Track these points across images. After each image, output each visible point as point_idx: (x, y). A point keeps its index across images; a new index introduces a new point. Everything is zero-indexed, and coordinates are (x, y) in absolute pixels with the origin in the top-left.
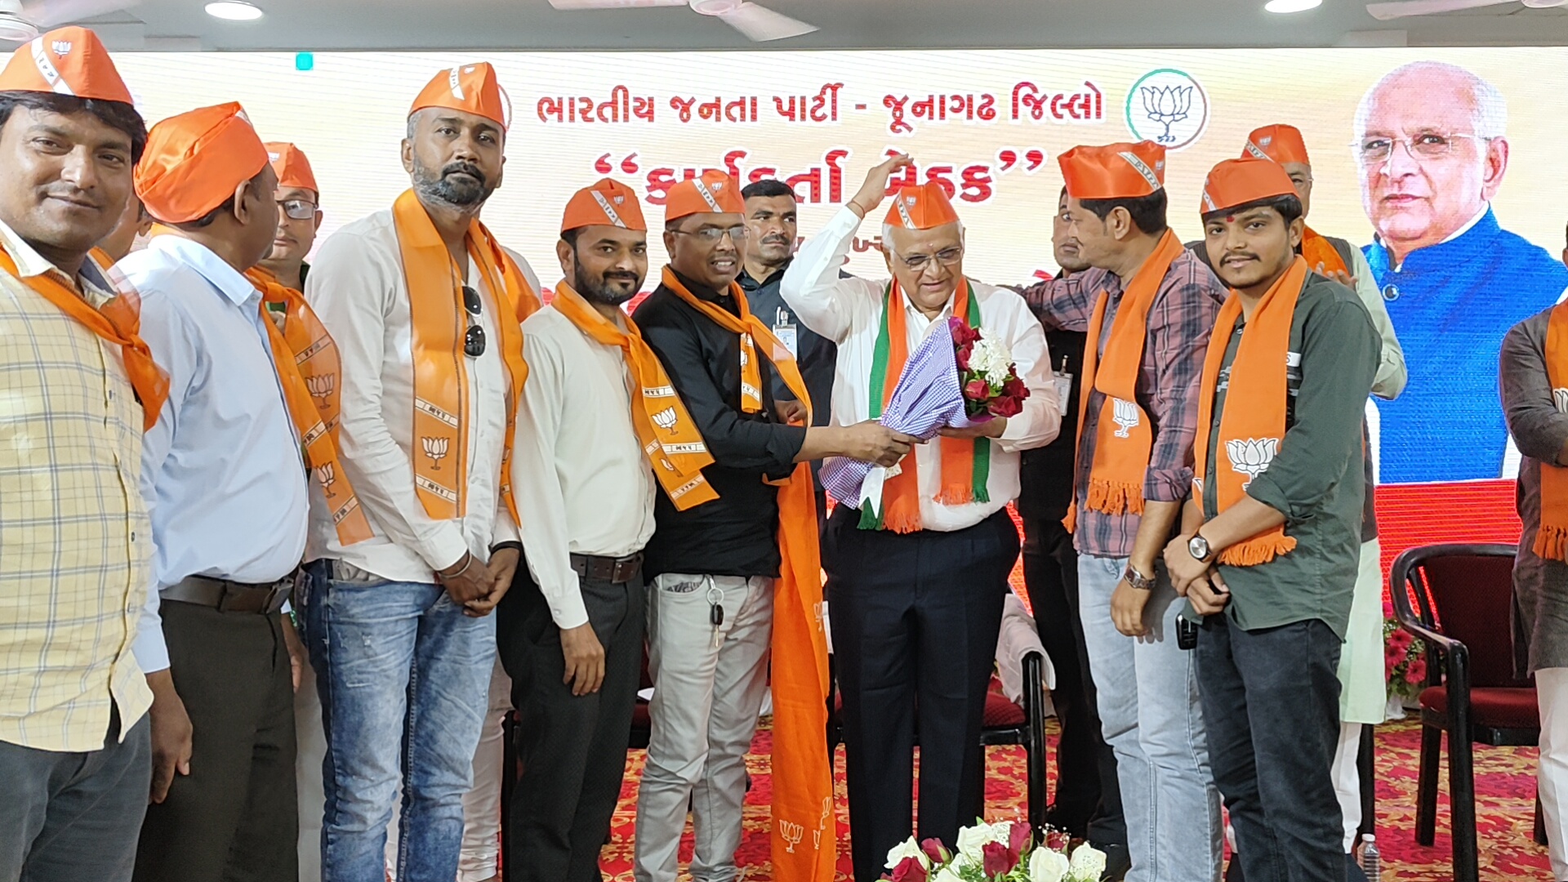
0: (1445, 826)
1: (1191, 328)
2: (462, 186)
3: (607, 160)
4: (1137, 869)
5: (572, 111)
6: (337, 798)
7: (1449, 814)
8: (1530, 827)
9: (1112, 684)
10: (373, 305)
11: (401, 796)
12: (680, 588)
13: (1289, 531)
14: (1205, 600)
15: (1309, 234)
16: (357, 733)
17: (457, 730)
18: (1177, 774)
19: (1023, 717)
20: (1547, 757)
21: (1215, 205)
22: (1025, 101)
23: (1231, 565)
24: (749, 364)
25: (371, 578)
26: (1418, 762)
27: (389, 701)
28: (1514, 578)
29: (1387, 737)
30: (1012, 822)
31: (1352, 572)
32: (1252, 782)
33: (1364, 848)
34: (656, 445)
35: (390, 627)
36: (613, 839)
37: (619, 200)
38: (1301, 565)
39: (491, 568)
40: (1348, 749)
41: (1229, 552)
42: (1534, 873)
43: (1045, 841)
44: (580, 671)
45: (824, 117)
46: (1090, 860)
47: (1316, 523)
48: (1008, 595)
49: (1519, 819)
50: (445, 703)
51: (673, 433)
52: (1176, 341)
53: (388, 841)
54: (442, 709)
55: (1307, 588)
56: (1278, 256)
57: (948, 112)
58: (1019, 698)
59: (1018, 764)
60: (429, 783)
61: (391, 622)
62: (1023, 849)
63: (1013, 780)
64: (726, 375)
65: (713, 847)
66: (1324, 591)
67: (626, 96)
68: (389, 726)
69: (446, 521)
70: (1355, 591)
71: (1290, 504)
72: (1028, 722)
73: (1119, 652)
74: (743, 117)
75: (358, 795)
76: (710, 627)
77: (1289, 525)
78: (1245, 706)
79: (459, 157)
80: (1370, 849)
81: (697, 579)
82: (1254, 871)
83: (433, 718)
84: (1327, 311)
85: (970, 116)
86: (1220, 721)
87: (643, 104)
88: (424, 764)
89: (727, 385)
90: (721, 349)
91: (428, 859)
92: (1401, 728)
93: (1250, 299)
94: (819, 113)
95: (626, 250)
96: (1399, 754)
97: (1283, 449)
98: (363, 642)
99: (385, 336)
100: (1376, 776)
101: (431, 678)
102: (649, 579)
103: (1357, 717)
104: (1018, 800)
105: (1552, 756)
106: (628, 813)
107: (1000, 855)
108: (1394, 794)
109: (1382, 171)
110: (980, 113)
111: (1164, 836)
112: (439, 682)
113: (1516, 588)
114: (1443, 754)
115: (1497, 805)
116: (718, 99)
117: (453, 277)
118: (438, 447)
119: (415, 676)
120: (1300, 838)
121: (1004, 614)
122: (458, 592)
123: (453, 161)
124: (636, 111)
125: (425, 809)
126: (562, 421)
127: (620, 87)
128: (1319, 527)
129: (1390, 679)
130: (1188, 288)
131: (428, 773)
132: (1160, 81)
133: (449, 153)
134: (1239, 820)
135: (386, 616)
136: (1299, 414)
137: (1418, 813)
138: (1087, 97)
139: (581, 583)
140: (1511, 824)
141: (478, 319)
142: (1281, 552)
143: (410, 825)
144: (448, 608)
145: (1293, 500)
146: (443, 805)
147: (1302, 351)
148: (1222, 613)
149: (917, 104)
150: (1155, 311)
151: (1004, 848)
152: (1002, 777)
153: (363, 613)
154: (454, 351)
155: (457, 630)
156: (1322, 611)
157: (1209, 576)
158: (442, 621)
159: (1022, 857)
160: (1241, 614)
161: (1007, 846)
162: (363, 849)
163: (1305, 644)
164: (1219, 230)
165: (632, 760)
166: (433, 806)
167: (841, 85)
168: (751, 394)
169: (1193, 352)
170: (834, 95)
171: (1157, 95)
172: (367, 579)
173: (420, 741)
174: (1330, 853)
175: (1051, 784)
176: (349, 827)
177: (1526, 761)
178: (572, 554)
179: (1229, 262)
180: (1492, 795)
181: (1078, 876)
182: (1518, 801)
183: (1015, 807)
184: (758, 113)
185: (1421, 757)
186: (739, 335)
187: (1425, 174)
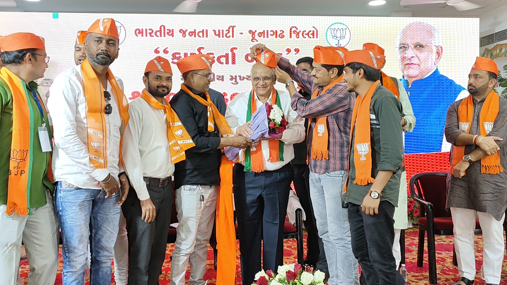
0: (426, 261)
2: (103, 60)
3: (158, 50)
4: (331, 278)
5: (146, 33)
6: (67, 261)
7: (428, 257)
8: (452, 260)
9: (321, 218)
12: (190, 190)
16: (72, 239)
17: (108, 238)
19: (296, 230)
20: (457, 238)
22: (294, 33)
24: (211, 116)
25: (74, 187)
26: (418, 241)
27: (83, 228)
29: (407, 233)
30: (295, 264)
33: (402, 269)
35: (82, 203)
36: (163, 273)
37: (162, 63)
40: (397, 238)
42: (453, 275)
43: (305, 270)
45: (230, 37)
46: (319, 275)
49: (448, 258)
50: (103, 228)
51: (181, 137)
54: (103, 231)
57: (269, 36)
58: (294, 223)
59: (293, 245)
60: (99, 255)
61: (82, 201)
62: (298, 272)
63: (292, 250)
65: (197, 274)
66: (388, 191)
67: (164, 28)
68: (83, 236)
72: (297, 231)
74: (203, 36)
75: (74, 259)
76: (200, 202)
79: (102, 50)
80: (404, 269)
81: (195, 187)
83: (100, 234)
85: (276, 37)
87: (170, 32)
88: (97, 249)
91: (100, 281)
92: (412, 230)
94: (228, 35)
95: (164, 79)
96: (411, 239)
98: (73, 208)
100: (405, 246)
101: (98, 220)
103: (399, 227)
104: (293, 256)
106: (167, 264)
107: (291, 274)
108: (410, 251)
109: (405, 55)
110: (279, 36)
111: (339, 266)
112: (101, 221)
114: (426, 238)
115: (441, 254)
116: (195, 30)
117: (101, 88)
118: (96, 145)
119: (92, 219)
120: (381, 269)
121: (289, 196)
123: (100, 51)
124: (168, 33)
125: (98, 264)
126: (141, 133)
127: (163, 25)
129: (408, 216)
131: (99, 252)
132: (336, 26)
133: (99, 48)
135: (80, 199)
137: (418, 257)
138: (313, 31)
139: (147, 186)
140: (446, 259)
141: (110, 102)
143: (94, 270)
146: (105, 263)
149: (260, 33)
152: (288, 249)
153: (72, 199)
154: (101, 113)
155: (105, 204)
156: (388, 198)
158: (100, 201)
159: (298, 275)
161: (293, 271)
165: (168, 247)
166: (101, 263)
167: (235, 26)
168: (211, 126)
170: (233, 30)
171: (335, 31)
173: (96, 242)
176: (71, 270)
177: (449, 240)
178: (144, 177)
180: (440, 251)
181: (316, 281)
182: (448, 252)
183: (293, 259)
184: (208, 35)
185: (419, 240)
186: (207, 107)
187: (417, 57)
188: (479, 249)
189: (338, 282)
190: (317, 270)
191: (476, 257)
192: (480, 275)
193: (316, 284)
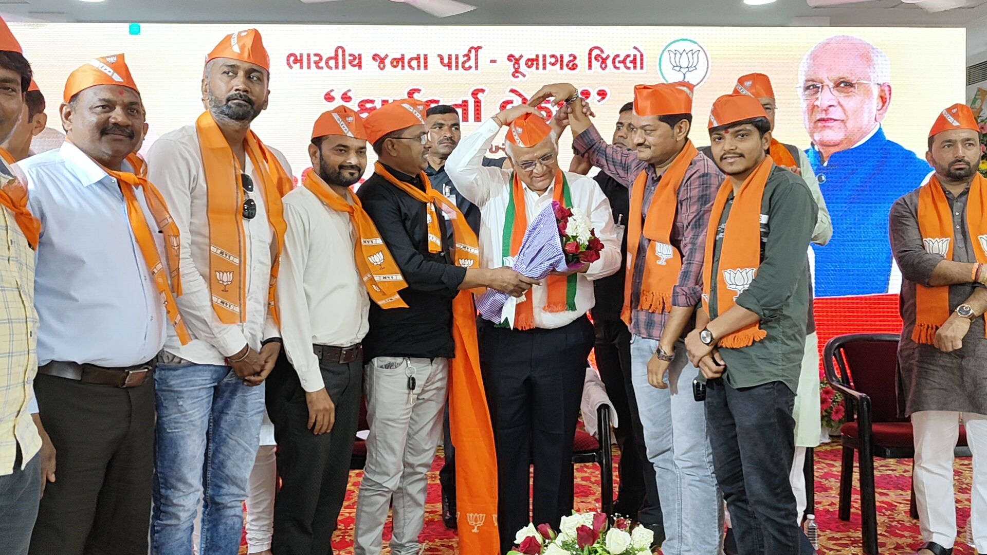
0: (857, 509)
1: (704, 199)
2: (239, 108)
3: (332, 94)
4: (669, 540)
5: (309, 64)
6: (161, 503)
7: (859, 501)
8: (908, 508)
9: (654, 424)
10: (184, 185)
11: (202, 502)
12: (388, 366)
13: (762, 326)
14: (710, 369)
15: (774, 142)
16: (173, 461)
17: (239, 459)
18: (698, 479)
19: (598, 445)
20: (919, 466)
21: (718, 123)
22: (596, 59)
23: (726, 348)
24: (432, 222)
25: (183, 362)
26: (840, 469)
27: (195, 441)
28: (898, 355)
29: (819, 454)
30: (595, 513)
31: (801, 352)
32: (741, 484)
33: (808, 523)
34: (369, 276)
35: (196, 393)
36: (339, 527)
37: (350, 119)
38: (769, 347)
39: (262, 355)
40: (799, 461)
41: (725, 340)
42: (911, 537)
43: (615, 525)
44: (318, 418)
45: (470, 67)
46: (643, 535)
47: (779, 322)
48: (588, 369)
49: (901, 503)
50: (231, 442)
51: (381, 268)
52: (694, 208)
53: (194, 533)
54: (229, 446)
55: (774, 362)
56: (756, 155)
57: (548, 66)
58: (595, 433)
59: (594, 474)
60: (221, 493)
61: (195, 390)
62: (601, 530)
63: (591, 485)
64: (417, 228)
65: (405, 531)
66: (784, 363)
67: (344, 53)
68: (195, 457)
69: (232, 325)
70: (802, 364)
71: (763, 309)
72: (601, 448)
73: (658, 404)
74: (419, 67)
75: (175, 501)
76: (407, 391)
77: (762, 323)
78: (736, 436)
79: (237, 90)
80: (812, 524)
81: (399, 360)
82: (742, 539)
83: (223, 452)
84: (786, 188)
85: (562, 68)
86: (721, 445)
87: (355, 59)
88: (217, 481)
89: (417, 237)
90: (414, 213)
91: (220, 542)
92: (828, 448)
93: (739, 182)
94: (467, 65)
95: (353, 151)
96: (827, 464)
97: (758, 275)
98: (178, 402)
99: (191, 206)
100: (815, 478)
101: (222, 426)
102: (367, 360)
103: (803, 443)
104: (594, 498)
105: (922, 465)
106: (348, 510)
107: (587, 533)
108: (826, 489)
109: (816, 103)
110: (567, 65)
111: (686, 519)
112: (227, 428)
113: (900, 362)
114: (856, 464)
115: (887, 495)
116: (403, 55)
117: (235, 167)
118: (226, 277)
119: (211, 424)
120: (771, 517)
121: (586, 380)
122: (241, 371)
123: (233, 92)
124: (351, 62)
125: (218, 510)
126: (308, 259)
127: (340, 47)
128: (781, 324)
129: (823, 418)
130: (704, 175)
131: (220, 487)
132: (680, 46)
133: (230, 87)
134: (733, 507)
135: (193, 386)
136: (767, 253)
137: (840, 501)
138: (635, 56)
139: (320, 364)
140: (896, 506)
141: (252, 195)
142: (757, 339)
143: (208, 521)
144: (234, 380)
145: (765, 307)
146: (230, 508)
147: (769, 213)
148: (721, 377)
149: (529, 60)
150: (682, 189)
151: (590, 529)
152: (584, 483)
153: (177, 384)
154: (236, 215)
155: (239, 394)
156: (783, 376)
157: (713, 355)
158: (230, 389)
159: (601, 535)
160: (733, 377)
161: (592, 527)
162: (178, 536)
163: (773, 396)
164: (720, 139)
166: (224, 508)
167: (480, 48)
168: (434, 241)
169: (704, 214)
170: (476, 56)
171: (678, 55)
172: (180, 362)
173: (215, 467)
174: (789, 526)
175: (616, 488)
176: (169, 522)
178: (314, 345)
179: (725, 158)
180: (885, 489)
181: (636, 546)
182: (901, 492)
183: (593, 502)
184: (429, 64)
185: (842, 466)
186: (425, 204)
187: (841, 106)
188: (964, 486)
189: (682, 549)
190: (638, 525)
191: (957, 501)
192: (965, 537)
193: (636, 552)
